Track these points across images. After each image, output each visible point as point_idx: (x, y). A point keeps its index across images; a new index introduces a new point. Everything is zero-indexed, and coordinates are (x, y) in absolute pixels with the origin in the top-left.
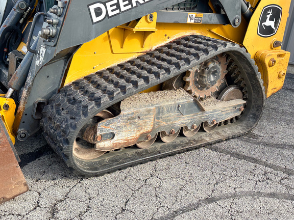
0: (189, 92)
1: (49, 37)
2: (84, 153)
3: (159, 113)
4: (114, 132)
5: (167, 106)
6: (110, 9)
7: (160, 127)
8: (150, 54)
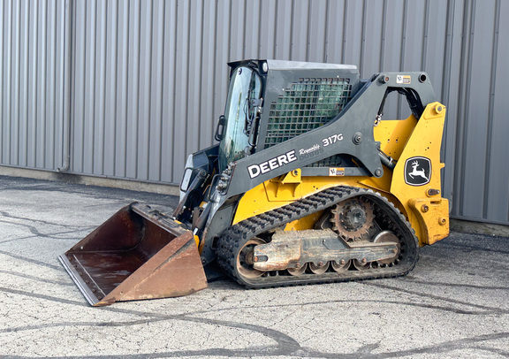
0: (337, 232)
1: (222, 189)
2: (246, 273)
3: (305, 245)
4: (268, 255)
5: (313, 240)
6: (262, 169)
7: (307, 257)
8: (300, 201)
